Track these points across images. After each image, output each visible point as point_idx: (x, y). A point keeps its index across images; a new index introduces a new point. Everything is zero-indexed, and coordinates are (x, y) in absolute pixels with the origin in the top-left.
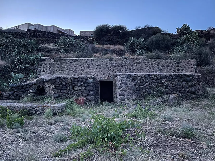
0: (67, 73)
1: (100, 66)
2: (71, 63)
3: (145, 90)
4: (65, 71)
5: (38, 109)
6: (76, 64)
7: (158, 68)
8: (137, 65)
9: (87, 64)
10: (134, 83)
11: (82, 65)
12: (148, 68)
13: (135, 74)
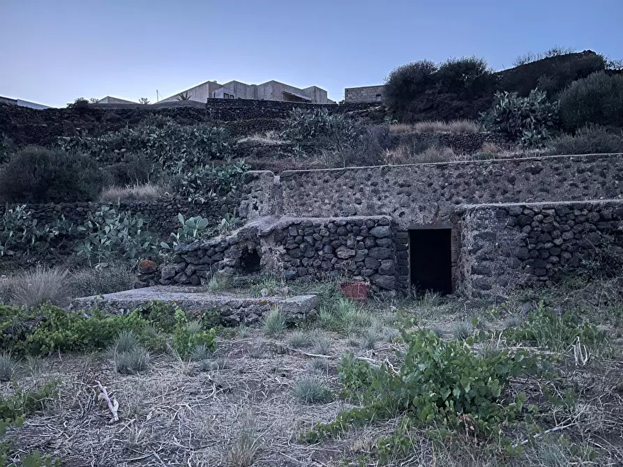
0: (316, 211)
1: (409, 186)
2: (326, 181)
3: (557, 256)
4: (311, 206)
5: (246, 310)
6: (339, 186)
7: (603, 184)
8: (527, 179)
9: (370, 183)
10: (519, 235)
11: (356, 187)
12: (566, 184)
13: (524, 207)
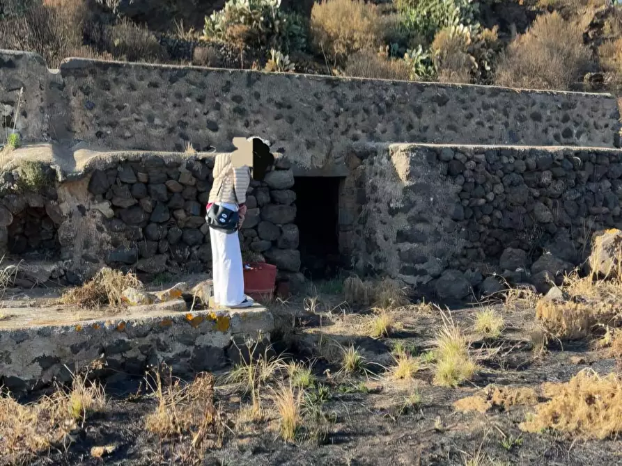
0: (139, 139)
1: (289, 107)
2: (154, 85)
3: (489, 215)
4: (128, 128)
6: (179, 95)
7: (506, 124)
8: (434, 112)
9: (229, 96)
10: (453, 188)
11: (207, 101)
12: (473, 122)
13: (456, 150)
